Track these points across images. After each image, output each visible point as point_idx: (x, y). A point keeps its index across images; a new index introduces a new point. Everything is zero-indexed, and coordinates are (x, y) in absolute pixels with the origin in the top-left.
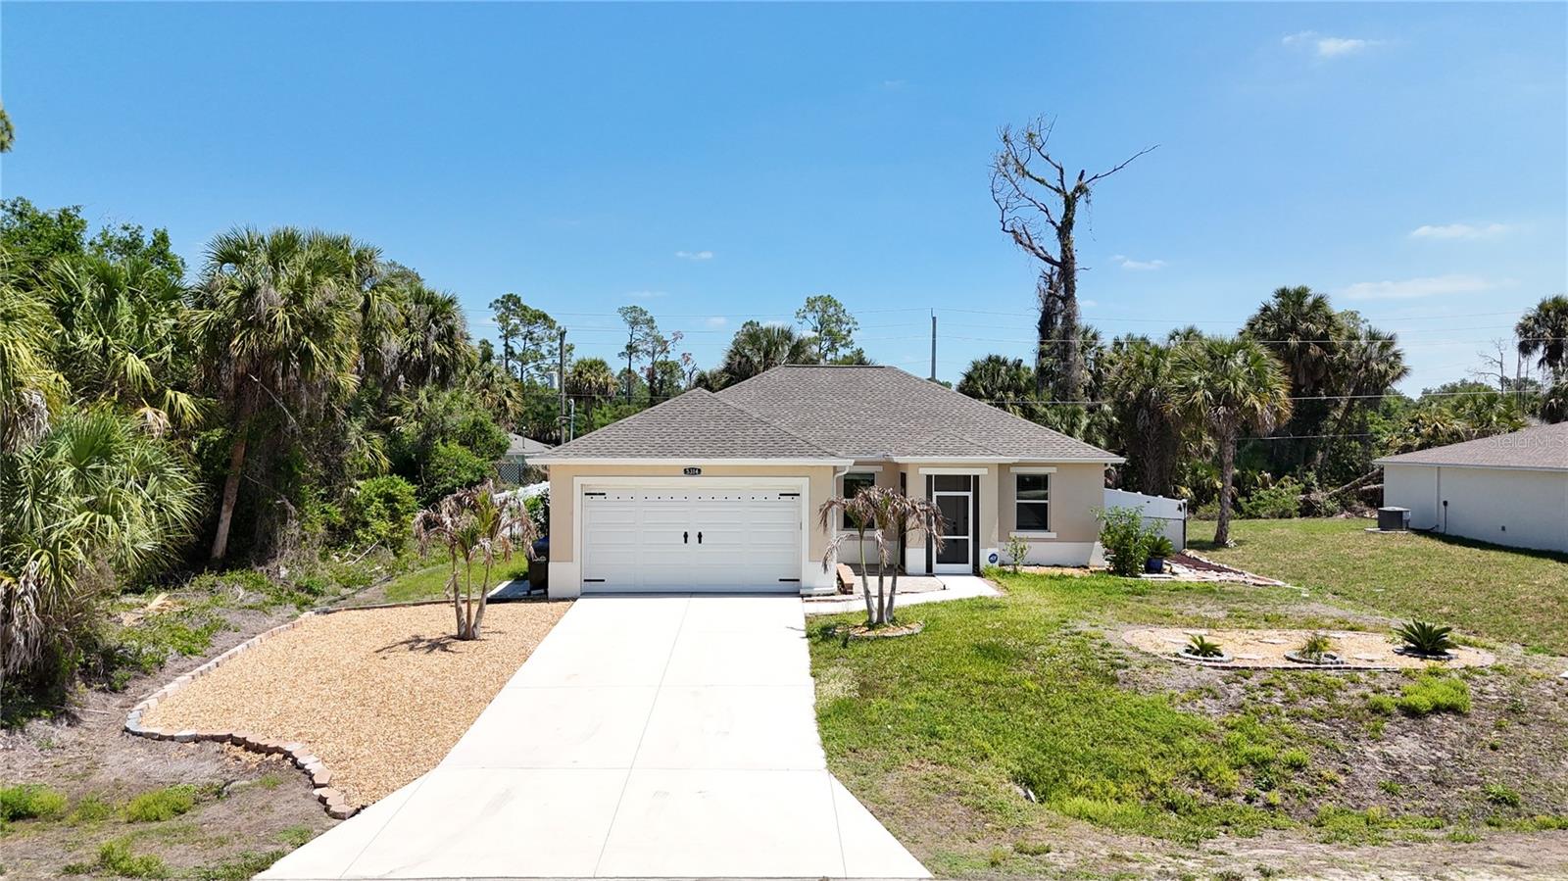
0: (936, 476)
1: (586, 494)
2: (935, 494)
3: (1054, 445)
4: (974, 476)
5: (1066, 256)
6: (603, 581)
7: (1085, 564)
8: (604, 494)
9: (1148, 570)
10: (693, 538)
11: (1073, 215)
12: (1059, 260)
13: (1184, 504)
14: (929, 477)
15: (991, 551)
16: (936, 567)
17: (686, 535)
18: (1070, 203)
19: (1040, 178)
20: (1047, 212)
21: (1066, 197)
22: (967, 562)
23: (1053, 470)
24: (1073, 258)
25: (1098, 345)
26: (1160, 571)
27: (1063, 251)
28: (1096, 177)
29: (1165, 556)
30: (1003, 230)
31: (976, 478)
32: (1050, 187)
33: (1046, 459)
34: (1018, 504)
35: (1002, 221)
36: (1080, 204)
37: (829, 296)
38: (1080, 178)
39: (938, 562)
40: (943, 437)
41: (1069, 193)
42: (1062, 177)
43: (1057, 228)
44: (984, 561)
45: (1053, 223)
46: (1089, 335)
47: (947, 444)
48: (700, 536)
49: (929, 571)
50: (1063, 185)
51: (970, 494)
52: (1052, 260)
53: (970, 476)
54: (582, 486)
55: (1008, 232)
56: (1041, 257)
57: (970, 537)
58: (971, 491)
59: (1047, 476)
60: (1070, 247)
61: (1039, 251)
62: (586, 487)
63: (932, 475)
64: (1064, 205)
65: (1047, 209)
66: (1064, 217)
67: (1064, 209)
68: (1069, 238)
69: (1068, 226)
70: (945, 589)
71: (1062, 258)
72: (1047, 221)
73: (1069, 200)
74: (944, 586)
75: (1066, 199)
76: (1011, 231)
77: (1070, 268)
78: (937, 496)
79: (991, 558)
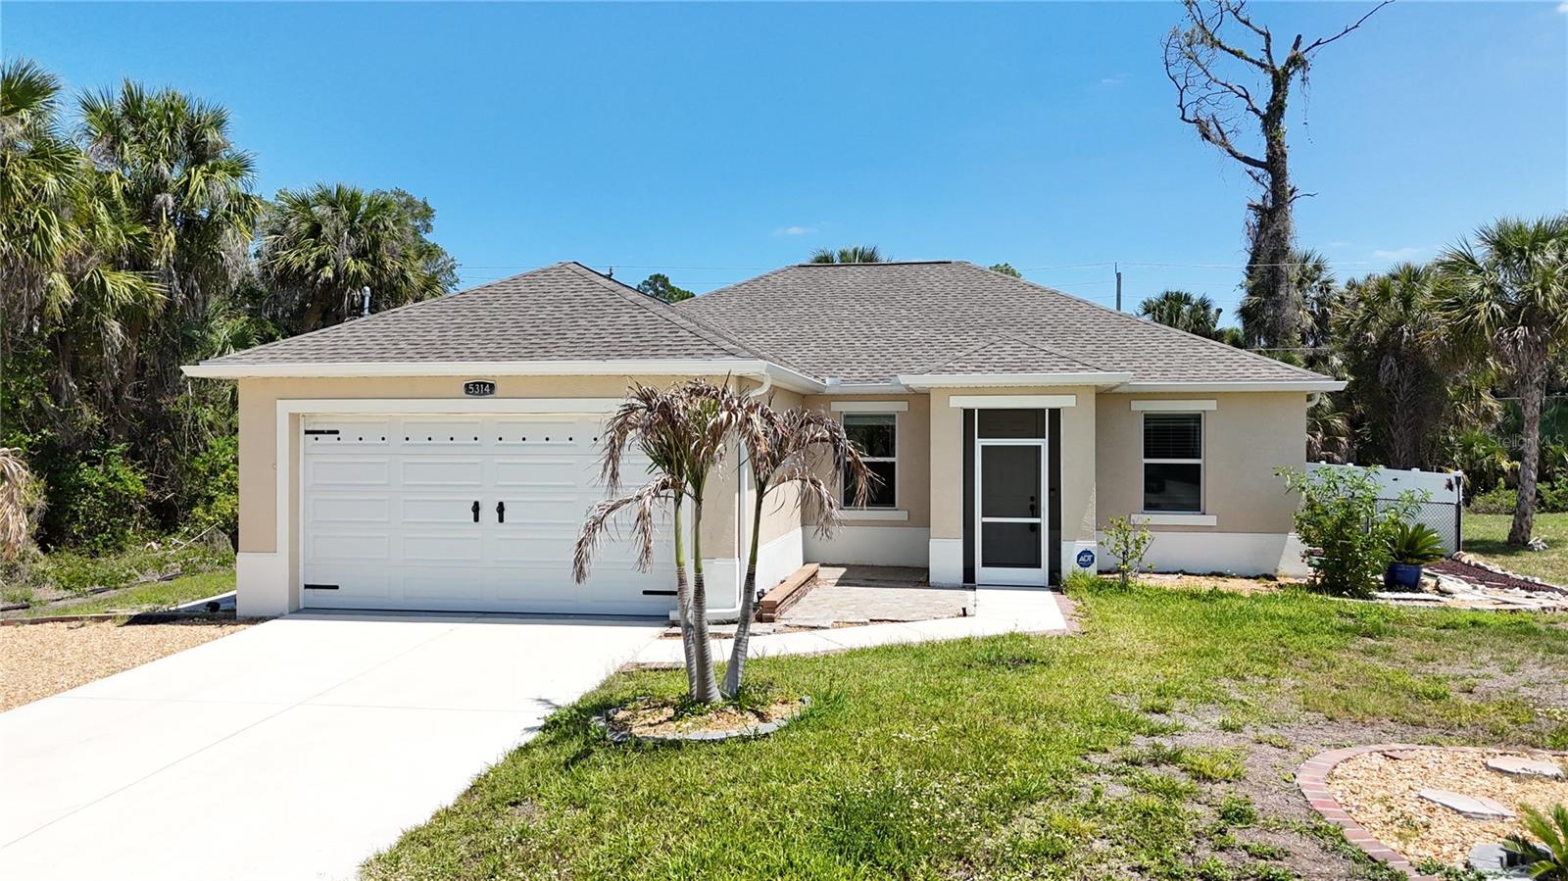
0: (980, 411)
1: (307, 432)
2: (979, 443)
3: (1213, 363)
4: (1051, 411)
5: (1275, 153)
6: (336, 587)
7: (1267, 572)
8: (337, 432)
9: (1392, 584)
10: (488, 513)
11: (1284, 96)
12: (1265, 160)
13: (1458, 479)
14: (968, 414)
15: (1081, 545)
16: (981, 573)
17: (476, 508)
18: (1280, 81)
19: (1237, 50)
20: (1247, 97)
21: (1275, 73)
22: (1039, 566)
23: (1209, 405)
24: (1284, 155)
25: (1324, 277)
26: (1415, 586)
27: (1270, 146)
28: (1318, 43)
29: (1425, 558)
30: (1183, 118)
31: (1055, 413)
32: (1251, 61)
33: (1195, 385)
34: (1146, 465)
35: (1180, 106)
36: (1294, 82)
37: (1006, 265)
38: (1296, 46)
39: (984, 565)
40: (999, 344)
41: (1278, 68)
42: (1268, 46)
43: (1262, 117)
44: (1069, 564)
45: (1256, 111)
46: (1310, 265)
47: (1003, 355)
48: (501, 508)
49: (969, 580)
50: (1269, 56)
51: (1044, 443)
52: (1254, 160)
53: (1044, 410)
54: (295, 418)
55: (1189, 121)
56: (1238, 158)
57: (1044, 521)
58: (1044, 437)
59: (1200, 415)
60: (1279, 141)
61: (1237, 150)
62: (302, 419)
63: (974, 410)
64: (1272, 86)
65: (1247, 93)
66: (1271, 101)
67: (1272, 91)
68: (1278, 128)
69: (1277, 113)
70: (965, 615)
71: (1268, 157)
72: (1247, 109)
73: (1279, 78)
74: (964, 609)
75: (1274, 77)
76: (1195, 122)
77: (1279, 169)
78: (983, 447)
79: (1082, 559)
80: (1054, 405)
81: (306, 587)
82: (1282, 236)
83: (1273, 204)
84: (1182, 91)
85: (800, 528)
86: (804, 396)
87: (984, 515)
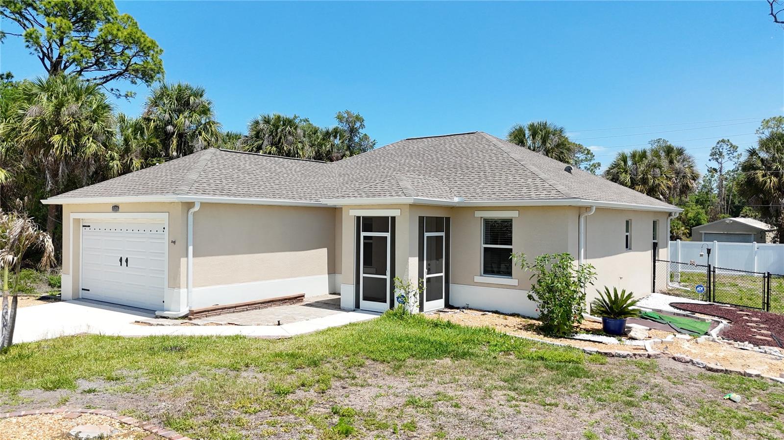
1: (83, 226)
2: (362, 234)
6: (89, 290)
8: (89, 226)
10: (124, 262)
14: (358, 218)
16: (363, 304)
17: (121, 260)
22: (386, 302)
23: (519, 214)
30: (776, 21)
31: (393, 218)
34: (485, 248)
35: (772, 14)
39: (364, 300)
48: (127, 261)
49: (358, 307)
51: (388, 235)
53: (389, 217)
54: (77, 221)
57: (388, 277)
58: (389, 232)
59: (511, 220)
62: (81, 221)
63: (360, 217)
70: (279, 324)
74: (279, 322)
78: (364, 236)
79: (399, 299)
80: (393, 215)
81: (83, 289)
84: (771, 5)
85: (327, 275)
87: (363, 273)
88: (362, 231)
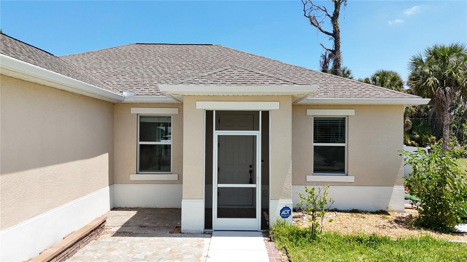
0: (217, 112)
2: (216, 134)
4: (263, 112)
5: (336, 30)
7: (384, 209)
11: (339, 10)
12: (332, 33)
14: (209, 113)
15: (283, 203)
16: (217, 222)
20: (326, 11)
22: (255, 217)
24: (339, 31)
27: (334, 28)
30: (305, 15)
31: (266, 114)
33: (344, 101)
34: (315, 147)
35: (304, 10)
36: (342, 6)
39: (219, 216)
43: (331, 18)
44: (274, 216)
45: (329, 15)
46: (345, 72)
47: (232, 75)
51: (258, 134)
52: (329, 33)
53: (259, 111)
55: (307, 17)
56: (323, 32)
57: (258, 186)
58: (259, 130)
59: (345, 118)
60: (337, 26)
61: (322, 29)
63: (213, 111)
64: (334, 7)
65: (326, 9)
66: (334, 12)
67: (334, 8)
68: (337, 21)
69: (337, 16)
71: (333, 31)
72: (326, 15)
73: (337, 4)
75: (335, 3)
76: (309, 17)
77: (337, 36)
78: (219, 136)
79: (283, 213)
80: (265, 108)
82: (338, 60)
83: (335, 48)
84: (305, 5)
85: (109, 186)
86: (114, 104)
87: (219, 183)
88: (216, 130)
